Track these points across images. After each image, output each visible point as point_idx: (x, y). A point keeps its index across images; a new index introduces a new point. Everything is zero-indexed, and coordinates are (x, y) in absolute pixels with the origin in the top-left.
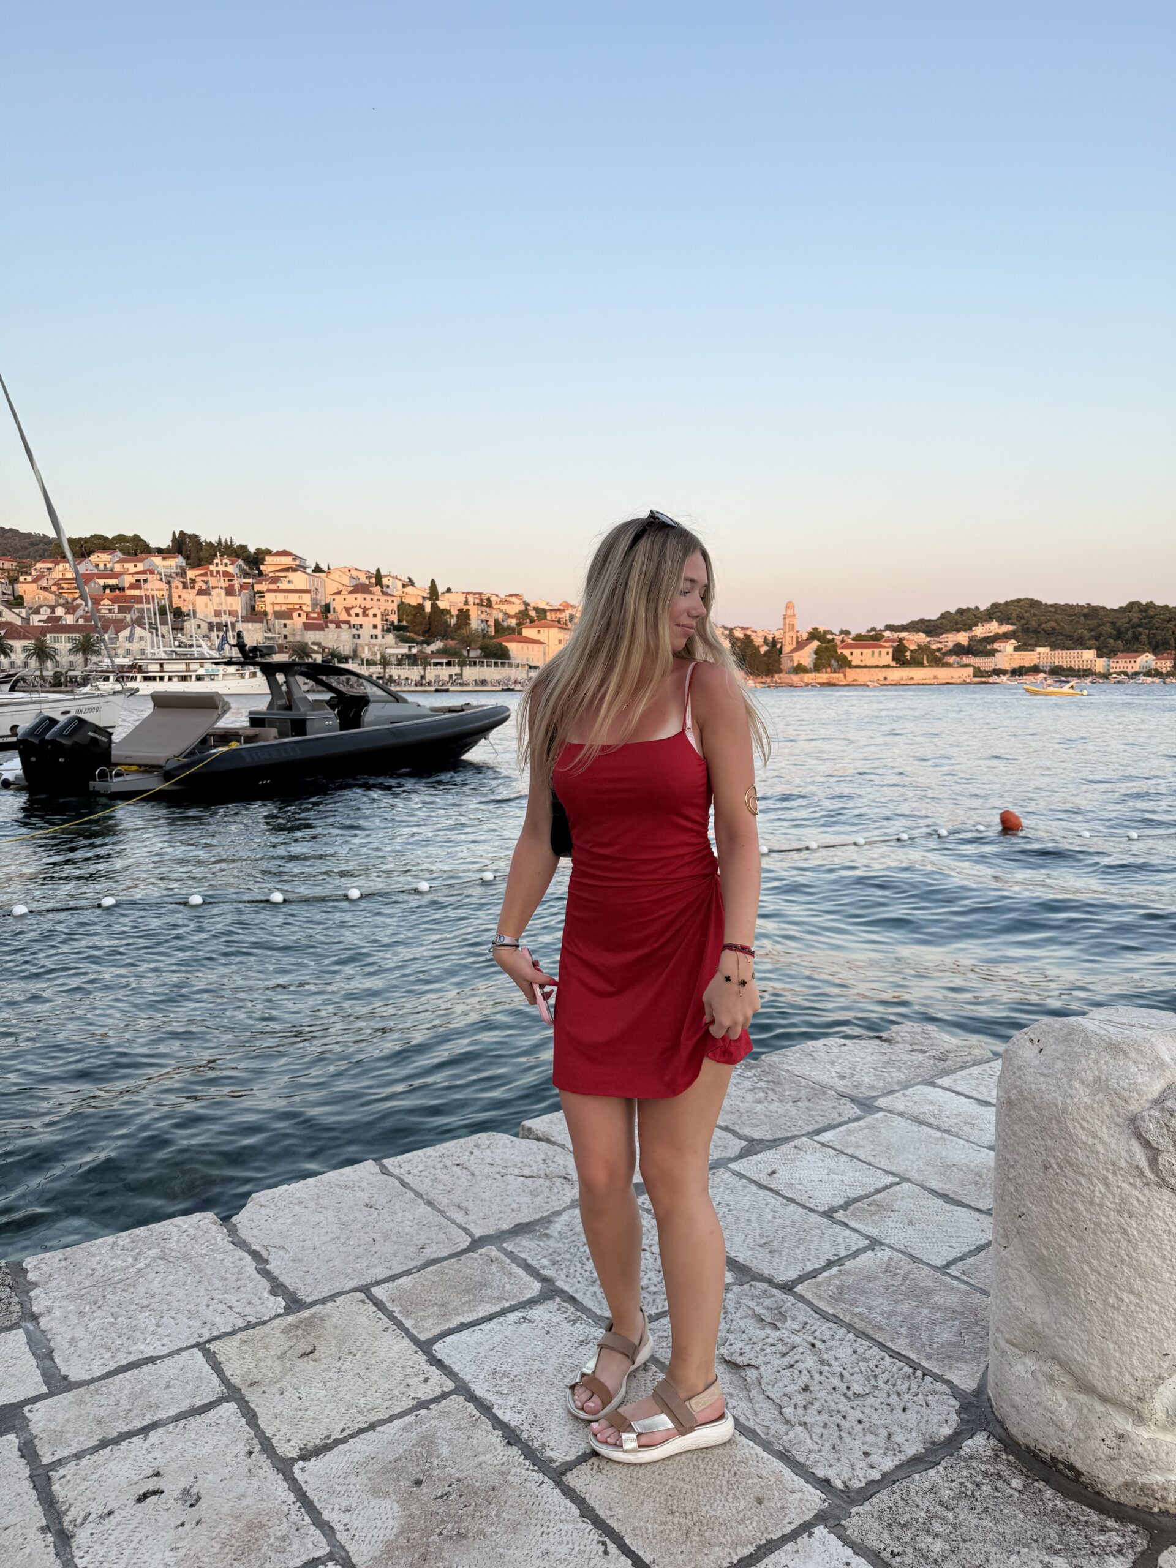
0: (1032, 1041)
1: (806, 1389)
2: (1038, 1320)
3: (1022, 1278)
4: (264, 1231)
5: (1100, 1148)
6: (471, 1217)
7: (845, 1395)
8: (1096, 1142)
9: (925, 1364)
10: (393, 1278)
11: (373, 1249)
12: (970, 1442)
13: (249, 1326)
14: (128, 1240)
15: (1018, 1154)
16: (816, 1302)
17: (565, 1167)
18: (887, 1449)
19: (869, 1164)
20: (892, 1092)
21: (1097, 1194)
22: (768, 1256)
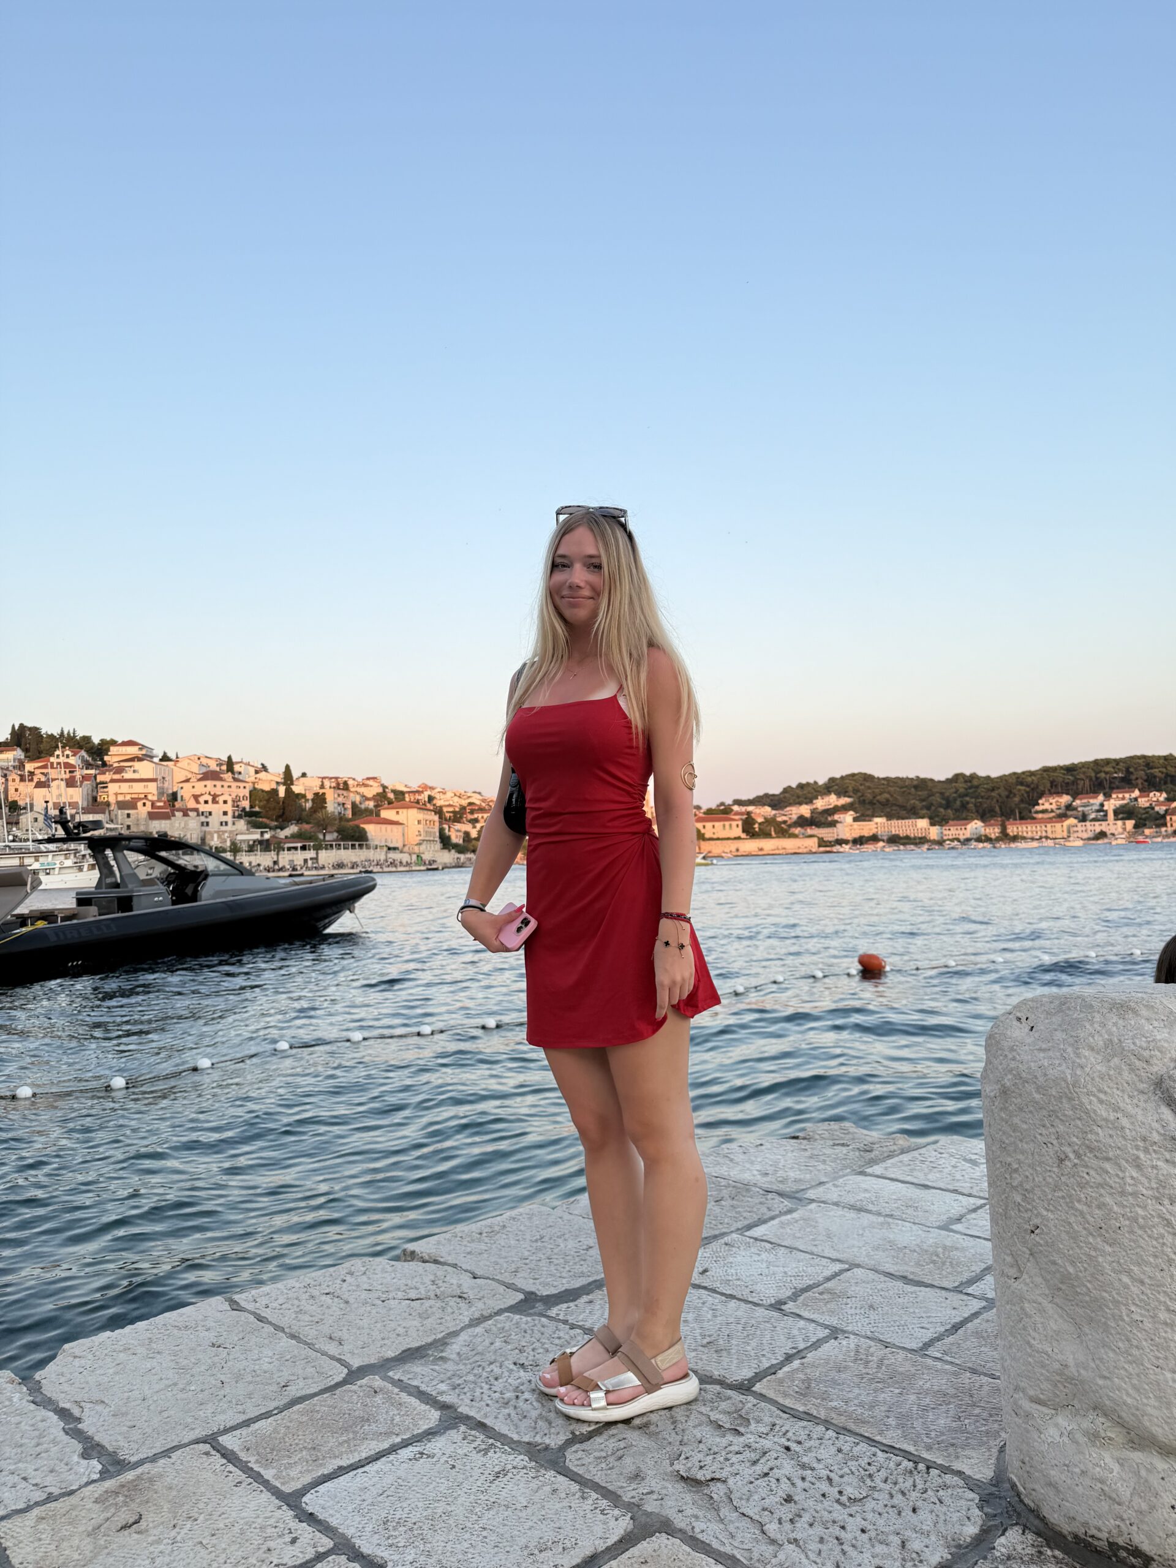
0: (1019, 1019)
1: (789, 1499)
2: (1071, 1362)
3: (1042, 1311)
4: (76, 1385)
5: (1125, 1122)
6: (346, 1348)
7: (838, 1501)
8: (1119, 1115)
9: (925, 1455)
10: (247, 1423)
11: (222, 1393)
12: (1002, 1540)
13: (50, 1498)
15: (1023, 1152)
16: (781, 1400)
17: (459, 1286)
18: (904, 1560)
19: (812, 1253)
20: (821, 1183)
21: (1129, 1180)
22: (715, 1355)
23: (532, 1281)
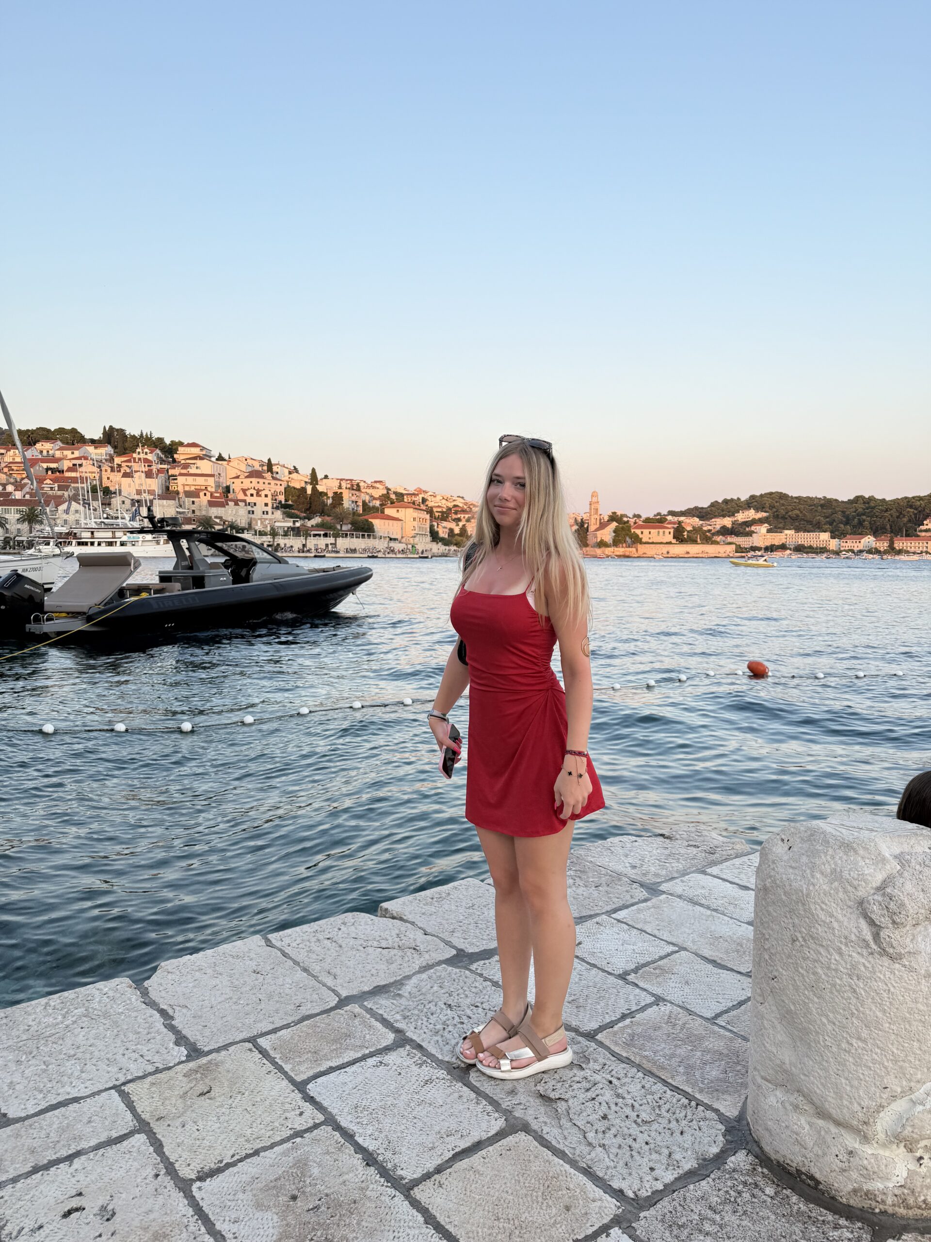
0: (783, 840)
1: (605, 1117)
2: (787, 1062)
3: (774, 1027)
4: (170, 993)
5: (835, 925)
6: (339, 981)
7: (635, 1122)
8: (833, 920)
9: (698, 1096)
10: (275, 1031)
11: (259, 1007)
12: (733, 1158)
13: (157, 1071)
14: (58, 1001)
15: (772, 930)
16: (612, 1047)
17: (415, 940)
18: (668, 1165)
19: (655, 936)
20: (673, 878)
21: (833, 961)
22: (575, 1010)
23: (462, 940)
